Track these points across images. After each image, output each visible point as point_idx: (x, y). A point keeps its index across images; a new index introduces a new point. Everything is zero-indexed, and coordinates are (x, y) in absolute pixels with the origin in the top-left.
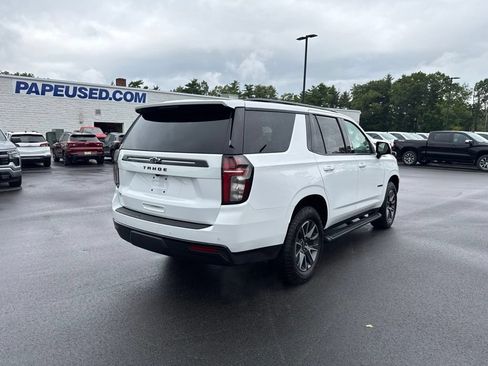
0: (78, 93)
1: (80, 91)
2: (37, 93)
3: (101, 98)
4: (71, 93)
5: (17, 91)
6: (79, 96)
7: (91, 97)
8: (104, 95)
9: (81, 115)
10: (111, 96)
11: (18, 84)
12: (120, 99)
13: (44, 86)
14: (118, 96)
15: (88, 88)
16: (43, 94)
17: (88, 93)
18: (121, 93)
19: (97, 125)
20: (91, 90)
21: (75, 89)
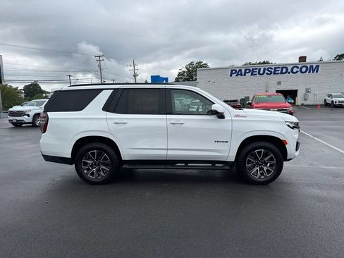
0: (266, 71)
1: (268, 70)
2: (241, 75)
3: (282, 73)
4: (261, 72)
5: (231, 76)
6: (267, 74)
7: (275, 73)
8: (284, 70)
9: (267, 86)
10: (289, 70)
11: (232, 71)
12: (297, 72)
13: (246, 70)
14: (295, 70)
15: (273, 67)
16: (245, 75)
17: (273, 71)
18: (297, 67)
19: (277, 92)
20: (275, 68)
21: (264, 69)
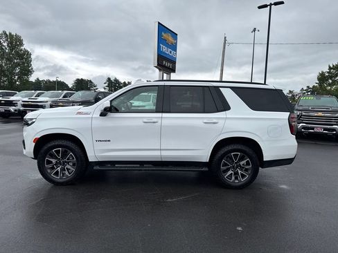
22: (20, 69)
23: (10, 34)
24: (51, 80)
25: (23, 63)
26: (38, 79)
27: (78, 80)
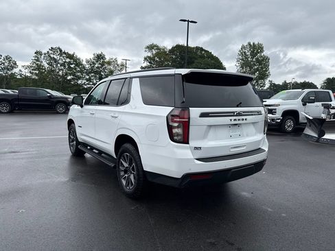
22: (259, 74)
23: (254, 44)
24: (299, 82)
25: (262, 68)
26: (285, 82)
27: (328, 79)
